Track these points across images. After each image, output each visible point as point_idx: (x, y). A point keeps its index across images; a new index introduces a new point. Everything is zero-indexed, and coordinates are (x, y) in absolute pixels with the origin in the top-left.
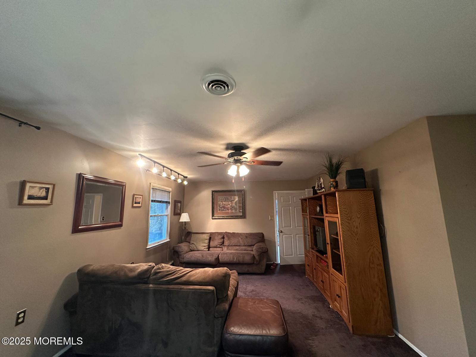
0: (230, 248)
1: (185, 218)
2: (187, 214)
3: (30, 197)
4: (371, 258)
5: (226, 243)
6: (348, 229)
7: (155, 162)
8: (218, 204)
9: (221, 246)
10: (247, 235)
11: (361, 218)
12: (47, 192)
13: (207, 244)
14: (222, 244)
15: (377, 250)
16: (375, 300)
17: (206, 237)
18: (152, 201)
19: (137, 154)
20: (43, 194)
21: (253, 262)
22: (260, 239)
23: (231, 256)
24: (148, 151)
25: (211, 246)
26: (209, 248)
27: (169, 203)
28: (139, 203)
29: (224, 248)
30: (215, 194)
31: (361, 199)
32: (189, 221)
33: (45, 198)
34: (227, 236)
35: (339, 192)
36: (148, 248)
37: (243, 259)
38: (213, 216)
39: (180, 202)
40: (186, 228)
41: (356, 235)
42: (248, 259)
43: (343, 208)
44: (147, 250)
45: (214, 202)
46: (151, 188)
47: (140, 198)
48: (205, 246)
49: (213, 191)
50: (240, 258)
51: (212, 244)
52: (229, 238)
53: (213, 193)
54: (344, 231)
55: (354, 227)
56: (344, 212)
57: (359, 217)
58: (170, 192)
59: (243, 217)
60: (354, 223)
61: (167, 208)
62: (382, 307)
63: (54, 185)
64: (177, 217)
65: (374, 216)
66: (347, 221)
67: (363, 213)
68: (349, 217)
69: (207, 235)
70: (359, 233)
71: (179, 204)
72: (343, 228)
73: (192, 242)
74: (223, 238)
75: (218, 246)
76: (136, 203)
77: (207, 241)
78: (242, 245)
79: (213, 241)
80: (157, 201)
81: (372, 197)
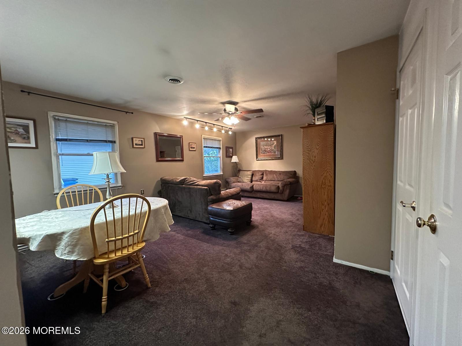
0: (266, 181)
1: (235, 159)
2: (236, 156)
3: (136, 145)
4: (324, 181)
5: (265, 178)
6: (308, 158)
7: (198, 121)
8: (261, 148)
9: (260, 181)
10: (281, 173)
11: (319, 149)
12: (142, 142)
13: (250, 179)
14: (261, 179)
15: (330, 174)
16: (322, 211)
17: (250, 173)
18: (204, 147)
19: (183, 117)
20: (141, 143)
21: (277, 191)
22: (291, 176)
23: (262, 186)
24: (188, 114)
25: (253, 180)
26: (252, 181)
27: (220, 148)
28: (194, 148)
29: (262, 182)
30: (259, 140)
31: (322, 133)
32: (238, 161)
33: (142, 145)
34: (266, 173)
35: (304, 129)
36: (204, 176)
37: (270, 188)
38: (257, 158)
39: (232, 148)
40: (237, 167)
41: (313, 162)
42: (273, 189)
43: (306, 142)
44: (204, 177)
45: (257, 147)
46: (202, 138)
47: (194, 145)
48: (248, 180)
49: (256, 138)
50: (267, 188)
51: (254, 179)
52: (267, 175)
53: (256, 139)
54: (304, 160)
55: (313, 156)
56: (306, 145)
57: (317, 148)
58: (220, 141)
59: (281, 158)
60: (313, 153)
61: (219, 152)
62: (327, 217)
63: (144, 139)
64: (229, 159)
65: (331, 146)
66: (308, 152)
67: (322, 144)
68: (310, 148)
69: (250, 172)
70: (316, 161)
71: (231, 150)
72: (303, 157)
73: (239, 177)
74: (263, 174)
75: (259, 180)
76: (191, 148)
77: (250, 176)
78: (276, 180)
79: (255, 176)
80: (208, 147)
81: (332, 131)
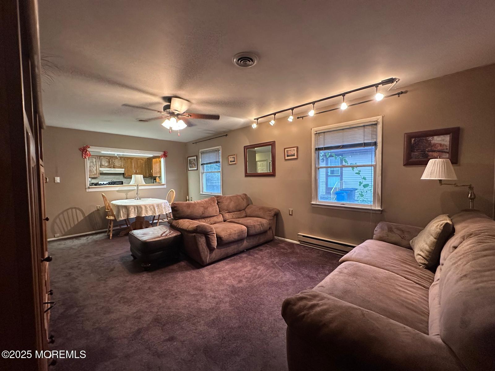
3: (231, 162)
28: (294, 155)
36: (313, 203)
44: (313, 206)
47: (294, 150)
76: (288, 156)
